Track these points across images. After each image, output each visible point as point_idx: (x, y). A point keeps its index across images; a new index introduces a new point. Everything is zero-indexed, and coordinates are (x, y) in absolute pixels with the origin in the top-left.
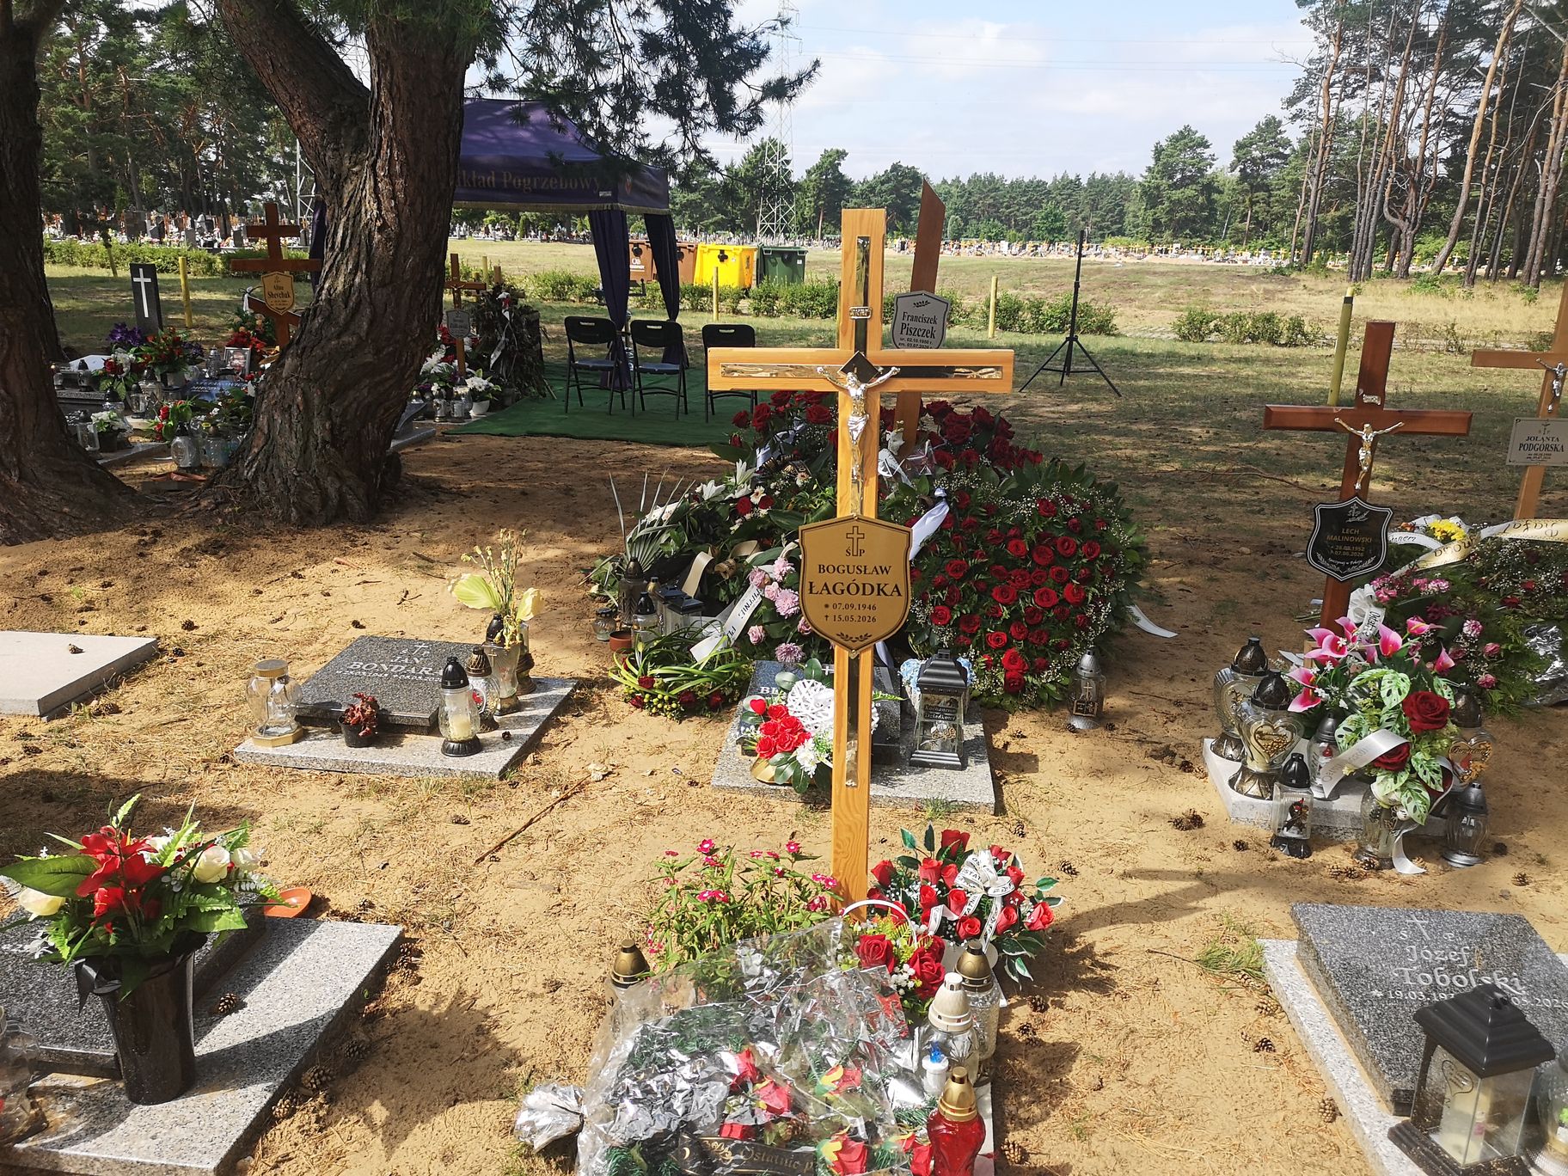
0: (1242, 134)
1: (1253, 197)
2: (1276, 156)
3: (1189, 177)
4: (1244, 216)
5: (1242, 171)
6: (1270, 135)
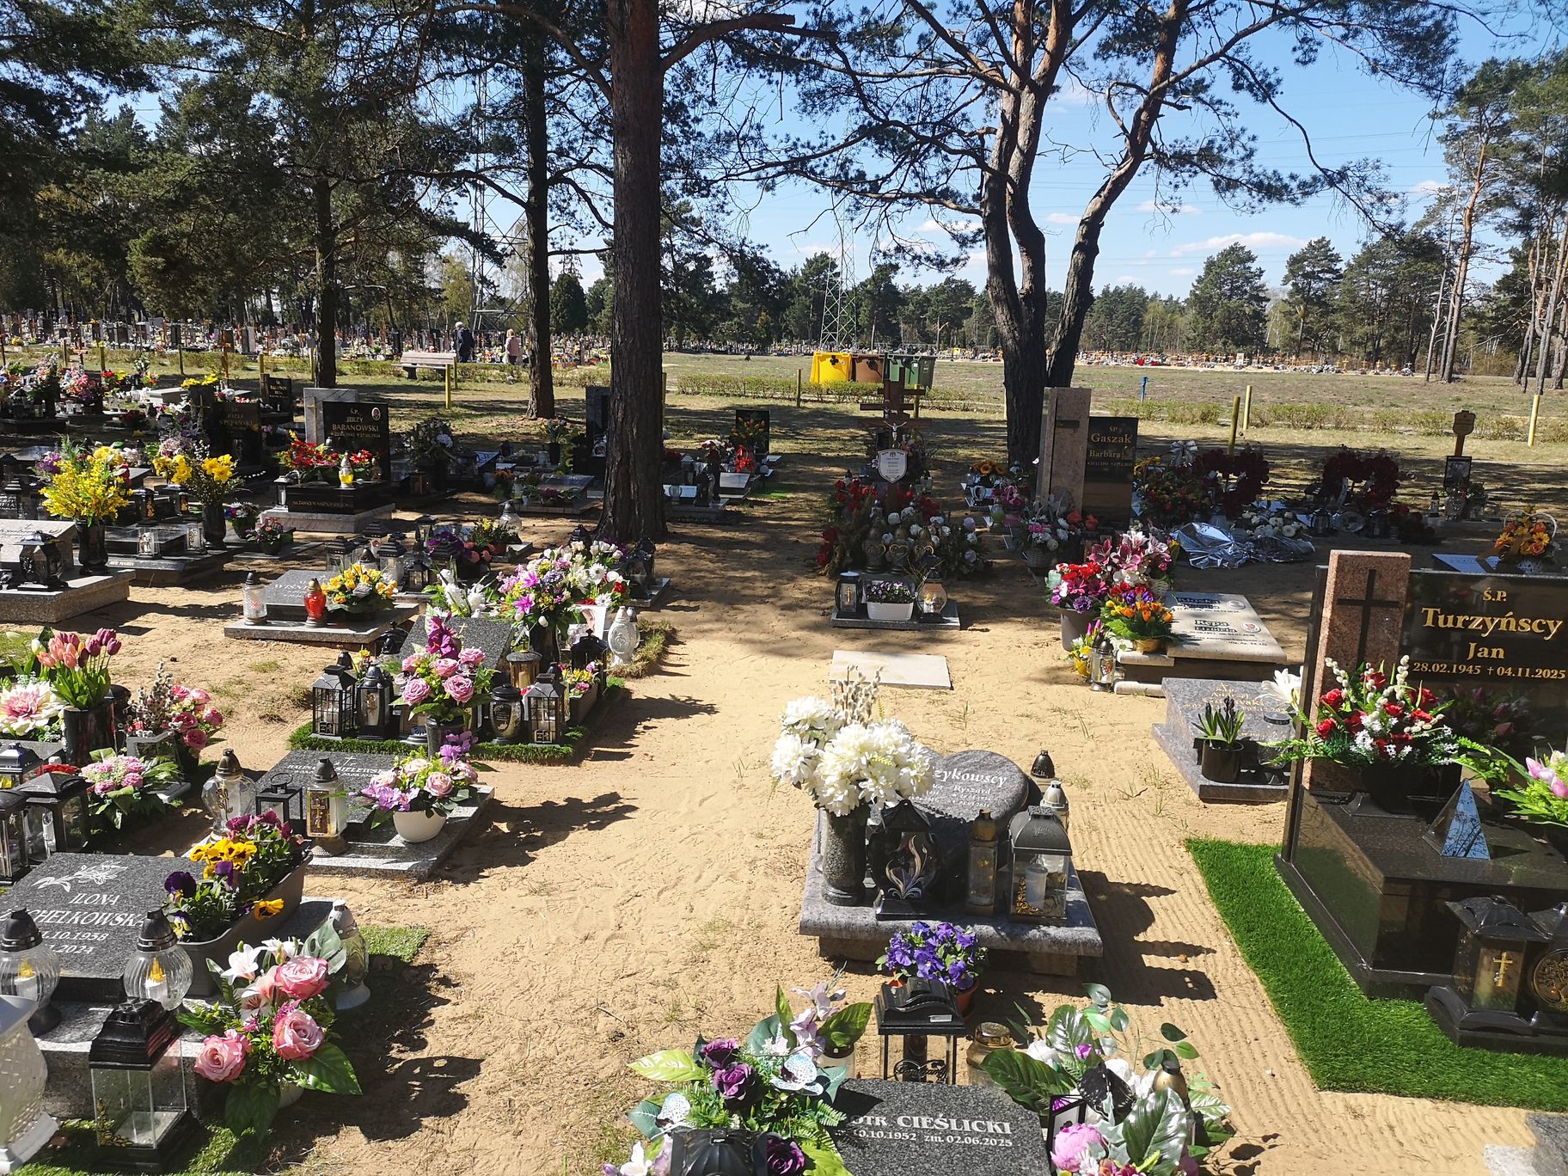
0: (1296, 252)
1: (1305, 309)
2: (1327, 272)
3: (1238, 288)
4: (1295, 327)
5: (1294, 284)
6: (1321, 252)
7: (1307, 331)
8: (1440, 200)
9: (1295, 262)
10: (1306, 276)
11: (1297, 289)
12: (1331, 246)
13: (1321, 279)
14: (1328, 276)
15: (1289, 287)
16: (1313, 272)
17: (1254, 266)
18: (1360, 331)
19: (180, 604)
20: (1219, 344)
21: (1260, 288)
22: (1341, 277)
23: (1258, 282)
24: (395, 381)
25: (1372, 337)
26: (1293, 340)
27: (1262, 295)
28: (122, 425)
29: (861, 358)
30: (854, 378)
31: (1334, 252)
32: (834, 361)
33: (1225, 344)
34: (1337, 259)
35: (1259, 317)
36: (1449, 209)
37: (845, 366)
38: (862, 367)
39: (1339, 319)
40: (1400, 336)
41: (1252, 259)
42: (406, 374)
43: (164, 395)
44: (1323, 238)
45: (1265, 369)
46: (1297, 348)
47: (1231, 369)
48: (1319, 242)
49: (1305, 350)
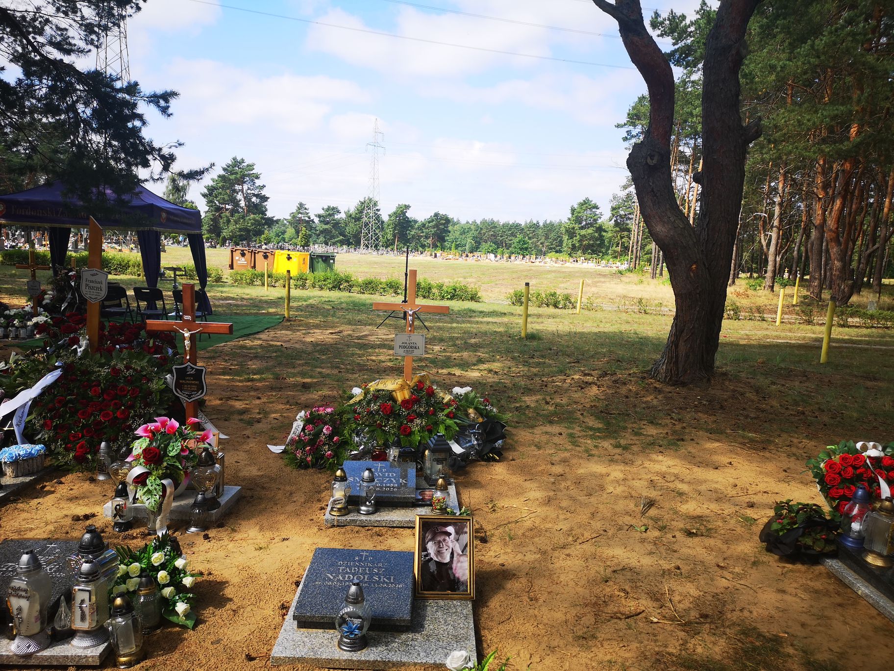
0: (614, 203)
3: (589, 224)
5: (615, 221)
9: (615, 209)
10: (621, 216)
11: (617, 224)
16: (625, 215)
17: (598, 211)
21: (601, 224)
23: (600, 221)
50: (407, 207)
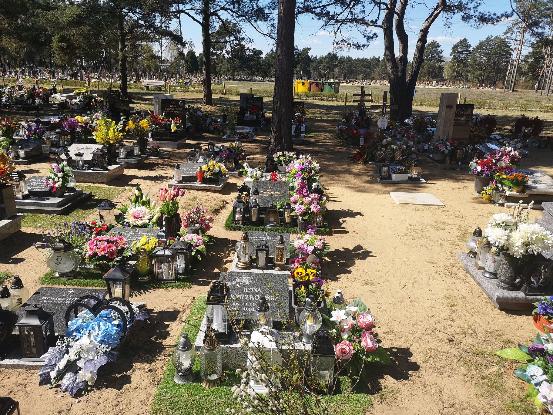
0: (455, 44)
1: (458, 65)
2: (466, 51)
3: (434, 57)
4: (454, 71)
5: (454, 56)
6: (464, 43)
7: (458, 73)
8: (513, 24)
9: (455, 47)
10: (459, 52)
11: (455, 57)
12: (468, 42)
13: (464, 54)
14: (466, 52)
15: (452, 57)
16: (461, 51)
17: (439, 49)
18: (477, 73)
19: (144, 176)
20: (426, 78)
21: (441, 57)
22: (471, 53)
23: (441, 55)
24: (142, 91)
25: (481, 75)
26: (453, 76)
27: (442, 59)
28: (58, 108)
29: (313, 83)
30: (310, 90)
31: (469, 44)
32: (303, 84)
33: (428, 78)
34: (470, 46)
35: (441, 68)
36: (516, 27)
37: (307, 85)
38: (313, 86)
39: (469, 68)
40: (491, 75)
41: (439, 46)
42: (145, 89)
43: (67, 97)
44: (465, 39)
45: (443, 87)
46: (454, 79)
47: (431, 87)
48: (463, 40)
49: (457, 80)
50: (309, 49)
